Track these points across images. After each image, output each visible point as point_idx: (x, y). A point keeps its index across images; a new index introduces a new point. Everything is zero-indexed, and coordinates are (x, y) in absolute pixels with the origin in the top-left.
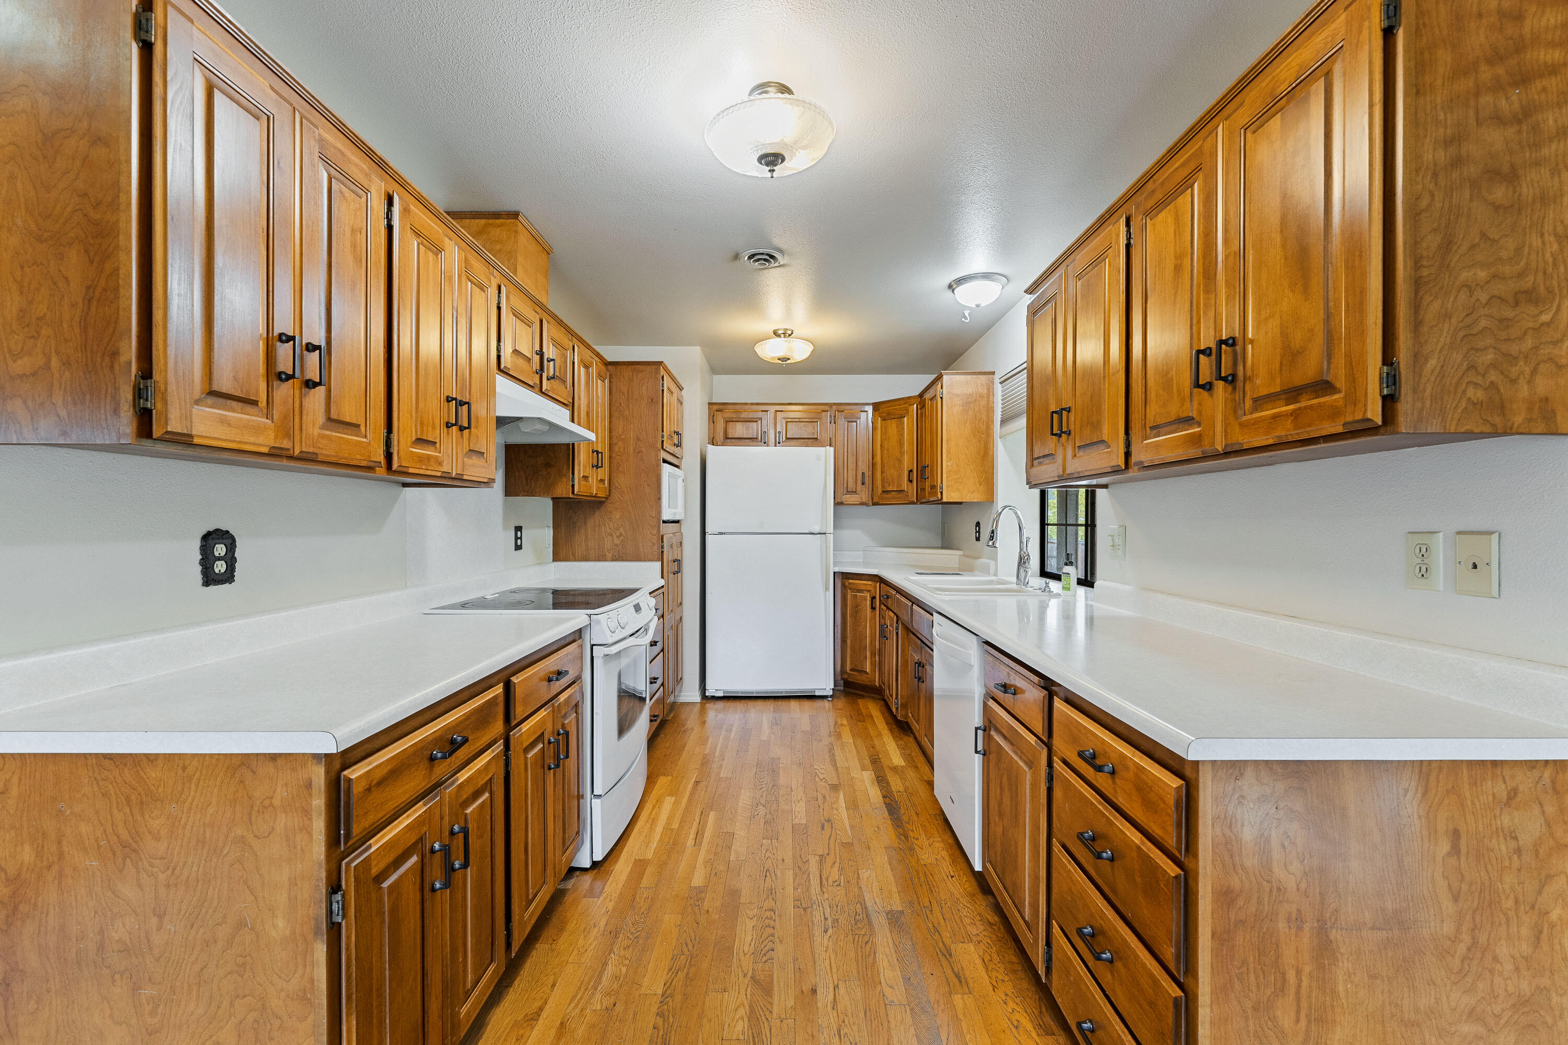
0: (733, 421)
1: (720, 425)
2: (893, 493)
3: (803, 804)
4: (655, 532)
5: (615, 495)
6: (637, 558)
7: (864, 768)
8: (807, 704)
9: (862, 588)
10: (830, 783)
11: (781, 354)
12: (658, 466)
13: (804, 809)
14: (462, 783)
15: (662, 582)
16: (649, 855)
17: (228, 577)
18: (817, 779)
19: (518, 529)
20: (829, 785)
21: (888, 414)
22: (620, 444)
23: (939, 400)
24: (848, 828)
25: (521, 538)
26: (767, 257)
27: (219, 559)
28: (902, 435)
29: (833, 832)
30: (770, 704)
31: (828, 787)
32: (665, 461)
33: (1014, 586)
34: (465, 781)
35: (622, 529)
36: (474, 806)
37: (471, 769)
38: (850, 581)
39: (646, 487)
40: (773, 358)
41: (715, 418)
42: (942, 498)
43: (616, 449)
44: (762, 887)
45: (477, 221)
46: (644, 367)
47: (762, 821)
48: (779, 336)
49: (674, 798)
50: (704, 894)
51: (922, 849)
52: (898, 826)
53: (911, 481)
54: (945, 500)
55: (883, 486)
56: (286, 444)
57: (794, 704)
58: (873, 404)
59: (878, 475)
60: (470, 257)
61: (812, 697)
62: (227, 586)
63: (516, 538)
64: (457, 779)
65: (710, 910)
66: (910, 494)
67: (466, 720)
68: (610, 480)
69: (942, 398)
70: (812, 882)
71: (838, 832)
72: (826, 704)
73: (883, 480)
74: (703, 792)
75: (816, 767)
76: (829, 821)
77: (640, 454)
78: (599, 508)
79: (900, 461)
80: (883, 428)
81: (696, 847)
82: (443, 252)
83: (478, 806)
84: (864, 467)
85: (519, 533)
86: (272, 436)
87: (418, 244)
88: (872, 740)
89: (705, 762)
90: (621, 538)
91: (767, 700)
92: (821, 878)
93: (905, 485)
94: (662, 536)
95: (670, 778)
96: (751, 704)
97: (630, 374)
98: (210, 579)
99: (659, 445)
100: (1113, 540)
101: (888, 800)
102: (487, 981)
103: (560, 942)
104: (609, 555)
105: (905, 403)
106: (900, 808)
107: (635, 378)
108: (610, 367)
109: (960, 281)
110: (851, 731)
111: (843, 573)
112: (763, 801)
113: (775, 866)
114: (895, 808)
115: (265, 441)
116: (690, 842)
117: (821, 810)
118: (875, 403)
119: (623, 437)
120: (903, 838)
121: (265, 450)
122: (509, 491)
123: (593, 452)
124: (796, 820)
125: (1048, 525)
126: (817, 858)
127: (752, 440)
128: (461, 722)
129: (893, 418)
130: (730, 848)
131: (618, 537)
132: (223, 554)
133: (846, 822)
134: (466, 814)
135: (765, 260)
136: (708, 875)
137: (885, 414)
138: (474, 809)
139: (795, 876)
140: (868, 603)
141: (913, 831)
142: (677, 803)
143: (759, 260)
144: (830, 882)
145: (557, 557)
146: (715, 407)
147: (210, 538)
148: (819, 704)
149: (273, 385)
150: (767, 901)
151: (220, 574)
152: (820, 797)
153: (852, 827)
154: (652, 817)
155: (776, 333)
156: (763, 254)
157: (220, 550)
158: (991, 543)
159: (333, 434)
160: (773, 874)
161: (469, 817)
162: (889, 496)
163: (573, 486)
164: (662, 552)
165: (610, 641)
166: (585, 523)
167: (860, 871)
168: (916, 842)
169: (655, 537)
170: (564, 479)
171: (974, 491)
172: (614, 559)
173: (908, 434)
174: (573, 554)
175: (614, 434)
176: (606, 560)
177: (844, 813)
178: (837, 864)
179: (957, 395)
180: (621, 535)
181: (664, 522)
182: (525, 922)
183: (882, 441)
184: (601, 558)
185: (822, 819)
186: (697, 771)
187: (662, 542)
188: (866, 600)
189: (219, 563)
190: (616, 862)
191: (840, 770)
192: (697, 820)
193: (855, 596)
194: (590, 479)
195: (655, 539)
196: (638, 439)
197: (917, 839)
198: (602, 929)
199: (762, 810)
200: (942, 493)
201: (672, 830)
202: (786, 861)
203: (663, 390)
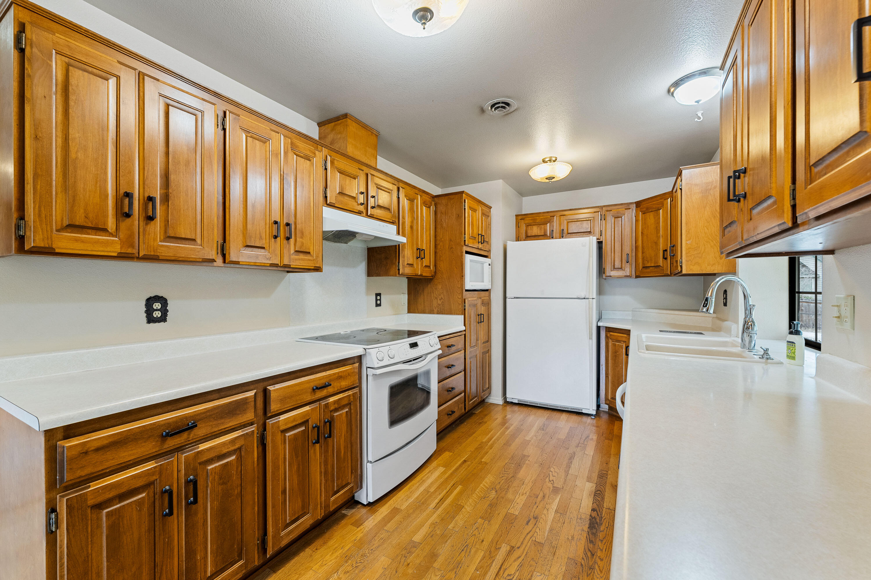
0: (531, 225)
1: (523, 228)
2: (651, 268)
3: (524, 498)
4: (460, 297)
5: (439, 275)
6: (450, 313)
7: (589, 479)
8: (574, 417)
9: (620, 339)
10: (555, 485)
11: (547, 175)
12: (462, 256)
13: (522, 503)
14: (202, 450)
15: (463, 328)
16: (403, 507)
17: (163, 319)
18: (547, 480)
19: (378, 295)
20: (553, 487)
21: (647, 209)
22: (441, 244)
23: (679, 191)
24: (548, 529)
25: (380, 300)
26: (504, 105)
27: (157, 310)
28: (658, 223)
29: (534, 529)
30: (547, 413)
31: (552, 488)
32: (467, 252)
33: (738, 350)
34: (206, 449)
35: (442, 295)
36: (217, 464)
37: (215, 442)
38: (611, 333)
39: (455, 269)
40: (542, 178)
41: (519, 225)
42: (681, 271)
43: (439, 247)
44: (455, 558)
45: (331, 124)
46: (454, 196)
47: (488, 503)
48: (546, 162)
49: (445, 468)
50: (415, 549)
51: (601, 572)
52: (591, 542)
53: (666, 259)
54: (684, 272)
55: (643, 263)
56: (130, 251)
57: (564, 416)
58: (635, 202)
59: (640, 255)
60: (295, 141)
61: (579, 414)
62: (162, 323)
63: (377, 300)
64: (198, 448)
65: (411, 564)
66: (664, 268)
67: (204, 413)
68: (435, 265)
69: (681, 189)
70: (492, 568)
71: (538, 530)
72: (588, 420)
73: (643, 259)
74: (464, 470)
75: (552, 469)
76: (535, 518)
77: (452, 250)
78: (430, 283)
79: (656, 243)
80: (644, 220)
81: (434, 510)
82: (270, 140)
83: (219, 466)
84: (627, 249)
85: (378, 298)
86: (119, 247)
87: (247, 136)
88: (610, 457)
89: (480, 448)
90: (442, 300)
91: (547, 410)
92: (500, 568)
93: (661, 262)
94: (465, 300)
95: (451, 454)
96: (534, 411)
97: (447, 201)
98: (151, 320)
99: (463, 243)
100: (839, 311)
101: (594, 514)
102: (233, 572)
103: (319, 552)
104: (435, 311)
105: (661, 199)
106: (602, 524)
107: (449, 203)
108: (435, 199)
109: (677, 84)
110: (596, 445)
111: (606, 327)
112: (498, 487)
113: (474, 545)
114: (597, 523)
115: (116, 249)
116: (433, 505)
117: (535, 507)
118: (637, 202)
119: (443, 240)
120: (589, 554)
121: (115, 254)
122: (370, 273)
123: (417, 250)
124: (513, 510)
125: (799, 293)
126: (508, 548)
127: (544, 236)
128: (201, 413)
129: (651, 211)
130: (454, 518)
131: (440, 300)
132: (159, 307)
133: (549, 523)
134: (207, 469)
135: (502, 107)
136: (427, 535)
137: (645, 209)
138: (216, 467)
139: (484, 557)
140: (624, 350)
141: (602, 550)
142: (444, 473)
143: (498, 107)
144: (505, 575)
145: (410, 311)
146: (520, 217)
147: (150, 301)
148: (585, 419)
149: (119, 220)
150: (450, 572)
151: (157, 318)
152: (541, 495)
153: (551, 530)
154: (423, 479)
155: (544, 161)
156: (499, 103)
157: (157, 306)
158: (705, 310)
159: (172, 244)
160: (468, 551)
161: (209, 471)
162: (648, 270)
163: (399, 270)
164: (465, 309)
165: (376, 366)
166: (423, 291)
167: (535, 573)
168: (599, 562)
169: (460, 300)
170: (394, 266)
171: (714, 264)
172: (439, 313)
173: (663, 222)
174: (418, 310)
175: (438, 238)
176: (434, 313)
177: (551, 515)
178: (521, 559)
179: (696, 185)
180: (442, 298)
181: (467, 290)
182: (282, 537)
183: (642, 229)
184: (431, 312)
185: (532, 514)
186: (469, 453)
187: (465, 303)
188: (622, 348)
189: (157, 312)
190: (383, 506)
191: (569, 477)
192: (448, 489)
193: (615, 345)
194: (415, 265)
195: (460, 301)
196: (451, 240)
197: (602, 560)
198: (344, 552)
199: (493, 494)
200: (681, 266)
201: (428, 492)
202: (484, 543)
203: (465, 209)
